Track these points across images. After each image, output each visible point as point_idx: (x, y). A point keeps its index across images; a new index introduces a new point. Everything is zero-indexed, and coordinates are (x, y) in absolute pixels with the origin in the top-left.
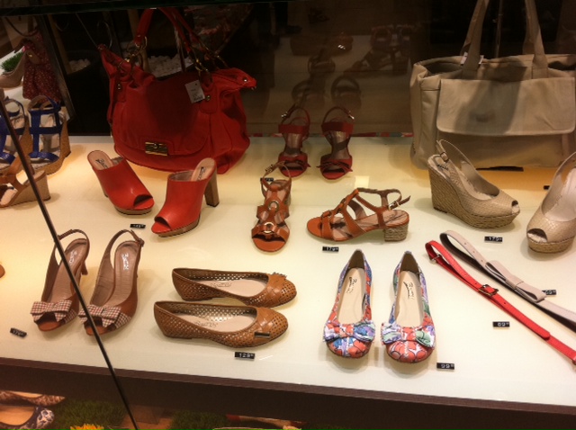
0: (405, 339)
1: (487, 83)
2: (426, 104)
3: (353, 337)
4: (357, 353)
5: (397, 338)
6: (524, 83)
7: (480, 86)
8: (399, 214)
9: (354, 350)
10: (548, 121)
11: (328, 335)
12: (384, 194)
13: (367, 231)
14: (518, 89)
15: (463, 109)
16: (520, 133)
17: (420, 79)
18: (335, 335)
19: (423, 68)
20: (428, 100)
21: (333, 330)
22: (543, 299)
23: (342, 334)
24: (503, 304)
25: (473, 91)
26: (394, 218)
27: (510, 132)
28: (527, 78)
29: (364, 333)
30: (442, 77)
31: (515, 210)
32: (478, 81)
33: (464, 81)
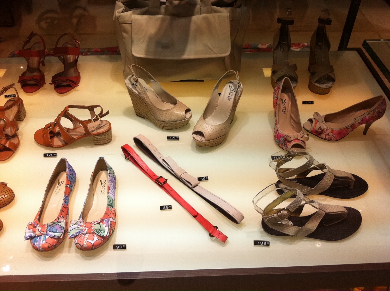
0: (85, 232)
1: (168, 17)
2: (125, 35)
3: (46, 235)
4: (49, 247)
5: (80, 232)
6: (195, 18)
7: (163, 20)
8: (104, 123)
9: (46, 246)
10: (212, 48)
11: (28, 235)
12: (91, 109)
13: (79, 139)
14: (190, 22)
15: (150, 39)
16: (192, 57)
17: (117, 14)
18: (33, 235)
19: (122, 5)
20: (126, 31)
21: (31, 230)
22: (198, 185)
23: (38, 233)
24: (169, 191)
25: (158, 24)
26: (99, 128)
27: (186, 56)
28: (197, 14)
29: (55, 230)
30: (134, 13)
31: (188, 115)
32: (160, 16)
33: (151, 16)
